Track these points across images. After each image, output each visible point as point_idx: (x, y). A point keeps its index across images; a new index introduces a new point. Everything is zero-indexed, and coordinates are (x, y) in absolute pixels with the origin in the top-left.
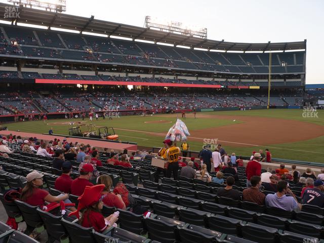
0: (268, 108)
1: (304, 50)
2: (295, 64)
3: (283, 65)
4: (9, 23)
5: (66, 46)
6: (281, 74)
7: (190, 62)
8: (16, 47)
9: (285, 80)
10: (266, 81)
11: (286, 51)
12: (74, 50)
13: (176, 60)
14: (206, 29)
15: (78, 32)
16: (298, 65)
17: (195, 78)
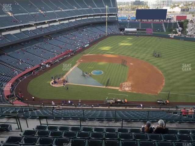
0: (106, 36)
7: (63, 10)
13: (56, 11)
16: (114, 8)
17: (68, 21)
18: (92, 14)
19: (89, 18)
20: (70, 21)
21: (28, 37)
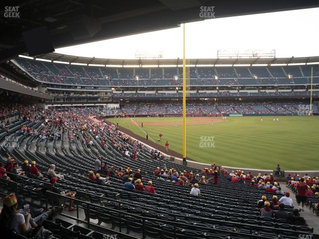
4: (138, 66)
5: (163, 77)
7: (256, 78)
8: (136, 81)
12: (167, 79)
13: (242, 78)
14: (275, 50)
15: (175, 66)
17: (258, 91)
20: (262, 91)
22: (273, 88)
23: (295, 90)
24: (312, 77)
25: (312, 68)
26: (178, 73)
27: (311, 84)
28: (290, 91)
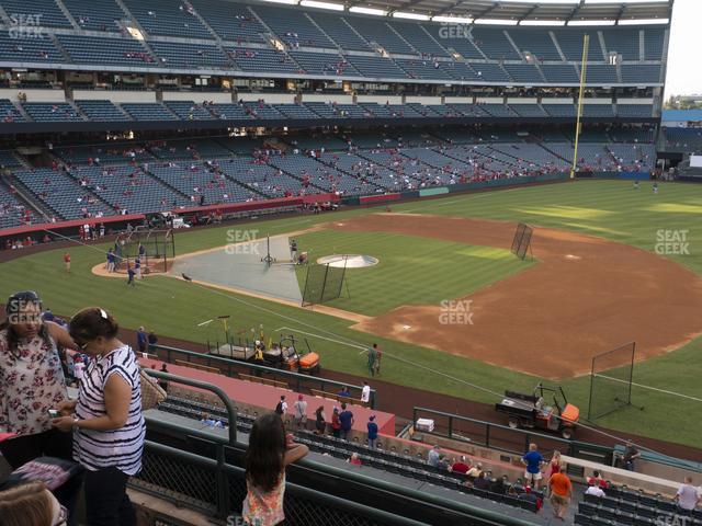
0: (572, 176)
1: (665, 21)
2: (642, 60)
3: (613, 60)
5: (73, 22)
6: (607, 86)
7: (386, 55)
9: (614, 101)
10: (570, 101)
11: (621, 22)
12: (95, 34)
13: (351, 53)
16: (649, 62)
17: (400, 98)
18: (529, 85)
19: (511, 101)
20: (410, 100)
21: (178, 119)
22: (429, 90)
23: (480, 100)
24: (584, 63)
25: (586, 38)
26: (127, 12)
27: (582, 85)
28: (469, 100)
